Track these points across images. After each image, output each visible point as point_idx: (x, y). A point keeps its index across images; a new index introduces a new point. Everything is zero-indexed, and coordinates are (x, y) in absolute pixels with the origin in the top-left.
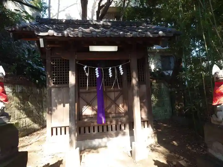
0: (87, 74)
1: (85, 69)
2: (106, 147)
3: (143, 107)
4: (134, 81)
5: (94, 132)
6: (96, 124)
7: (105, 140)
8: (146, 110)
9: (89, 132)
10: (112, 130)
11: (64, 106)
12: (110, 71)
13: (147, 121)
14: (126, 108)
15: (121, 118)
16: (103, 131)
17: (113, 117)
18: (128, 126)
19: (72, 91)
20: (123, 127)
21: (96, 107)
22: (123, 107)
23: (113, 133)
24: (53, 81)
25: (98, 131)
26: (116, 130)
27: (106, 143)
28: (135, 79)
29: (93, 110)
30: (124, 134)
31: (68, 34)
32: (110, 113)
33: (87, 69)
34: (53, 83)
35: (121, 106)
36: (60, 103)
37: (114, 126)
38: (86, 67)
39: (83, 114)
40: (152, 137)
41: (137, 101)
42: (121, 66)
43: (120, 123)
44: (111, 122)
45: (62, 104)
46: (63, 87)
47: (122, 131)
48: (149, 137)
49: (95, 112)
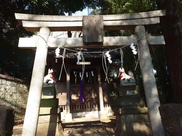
0: (76, 76)
1: (74, 73)
2: (84, 117)
3: (105, 95)
4: (99, 79)
5: (78, 109)
6: (79, 104)
7: (84, 113)
8: (107, 96)
9: (75, 109)
10: (88, 108)
11: (62, 94)
12: (87, 74)
13: (108, 103)
14: (96, 95)
15: (93, 101)
16: (83, 108)
17: (88, 101)
18: (97, 106)
19: (68, 84)
20: (94, 106)
21: (79, 95)
22: (94, 95)
23: (89, 110)
24: (56, 80)
25: (80, 108)
26: (90, 108)
27: (85, 115)
28: (99, 78)
29: (77, 96)
30: (95, 110)
31: (68, 57)
32: (87, 99)
33: (75, 73)
34: (56, 82)
35: (93, 94)
36: (59, 93)
37: (89, 105)
38: (75, 72)
39: (72, 99)
40: (111, 112)
41: (101, 90)
42: (92, 72)
43: (92, 104)
44: (88, 103)
45: (61, 93)
46: (61, 84)
47: (94, 108)
48: (109, 112)
49: (78, 98)
